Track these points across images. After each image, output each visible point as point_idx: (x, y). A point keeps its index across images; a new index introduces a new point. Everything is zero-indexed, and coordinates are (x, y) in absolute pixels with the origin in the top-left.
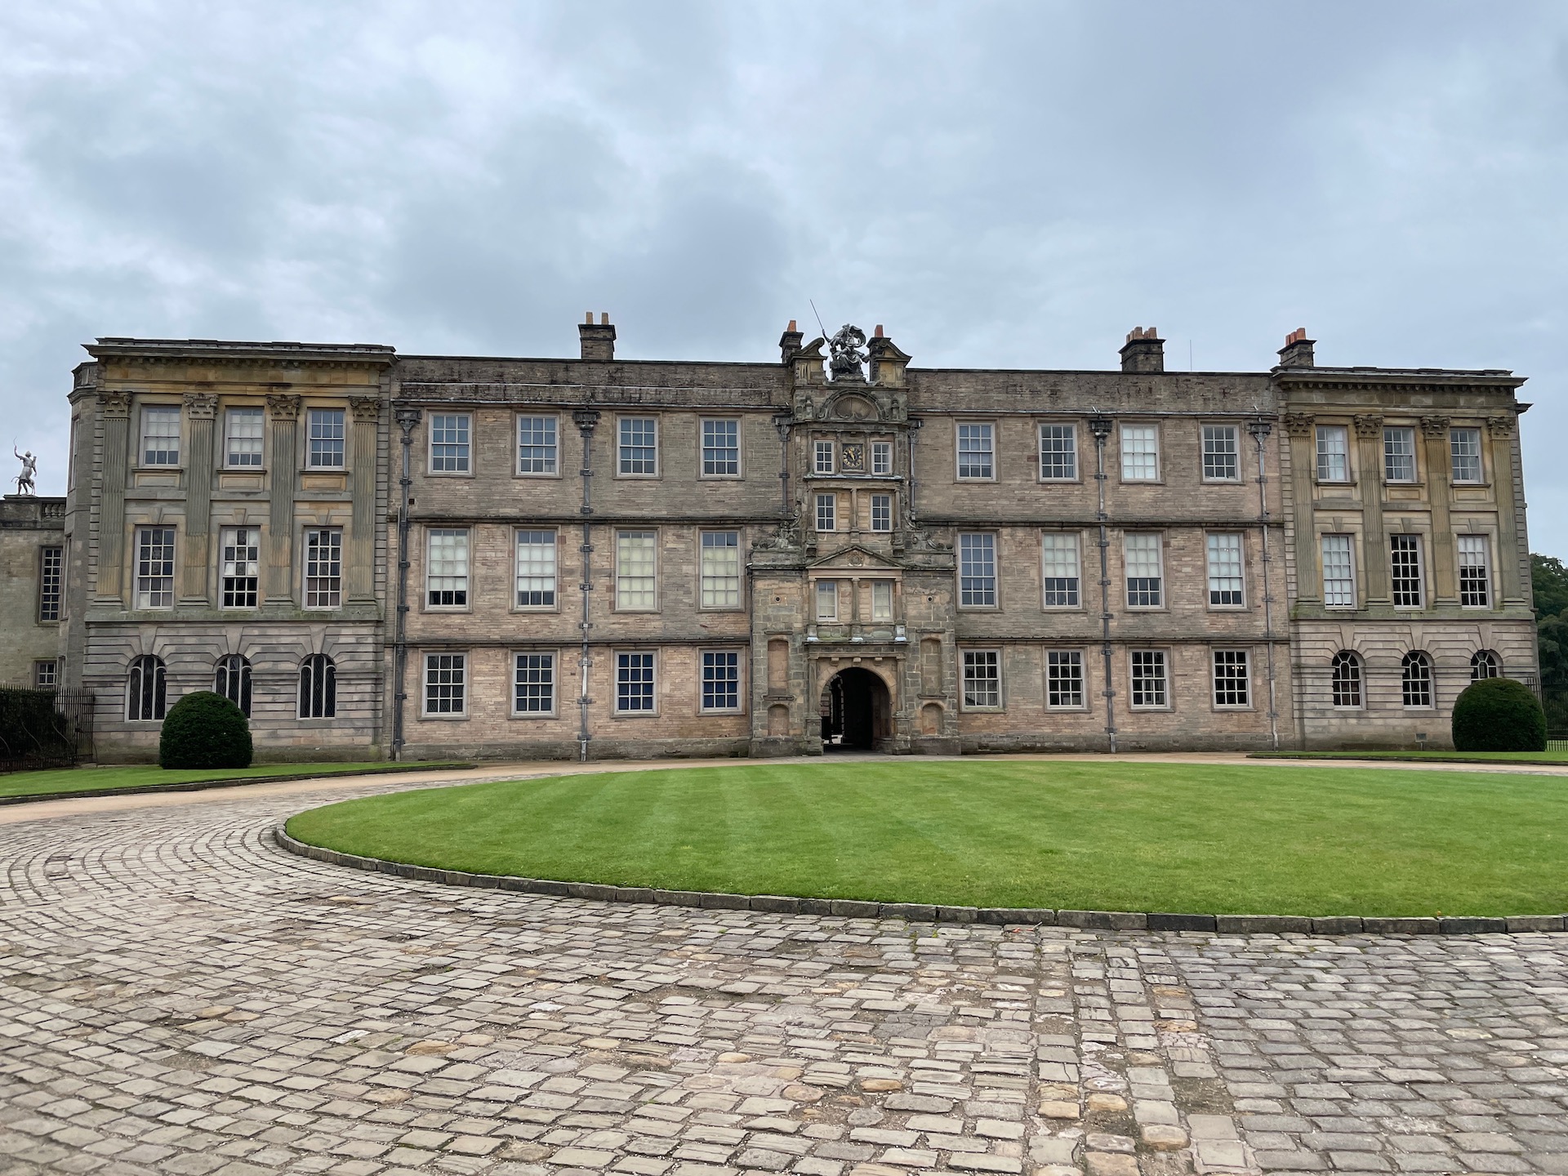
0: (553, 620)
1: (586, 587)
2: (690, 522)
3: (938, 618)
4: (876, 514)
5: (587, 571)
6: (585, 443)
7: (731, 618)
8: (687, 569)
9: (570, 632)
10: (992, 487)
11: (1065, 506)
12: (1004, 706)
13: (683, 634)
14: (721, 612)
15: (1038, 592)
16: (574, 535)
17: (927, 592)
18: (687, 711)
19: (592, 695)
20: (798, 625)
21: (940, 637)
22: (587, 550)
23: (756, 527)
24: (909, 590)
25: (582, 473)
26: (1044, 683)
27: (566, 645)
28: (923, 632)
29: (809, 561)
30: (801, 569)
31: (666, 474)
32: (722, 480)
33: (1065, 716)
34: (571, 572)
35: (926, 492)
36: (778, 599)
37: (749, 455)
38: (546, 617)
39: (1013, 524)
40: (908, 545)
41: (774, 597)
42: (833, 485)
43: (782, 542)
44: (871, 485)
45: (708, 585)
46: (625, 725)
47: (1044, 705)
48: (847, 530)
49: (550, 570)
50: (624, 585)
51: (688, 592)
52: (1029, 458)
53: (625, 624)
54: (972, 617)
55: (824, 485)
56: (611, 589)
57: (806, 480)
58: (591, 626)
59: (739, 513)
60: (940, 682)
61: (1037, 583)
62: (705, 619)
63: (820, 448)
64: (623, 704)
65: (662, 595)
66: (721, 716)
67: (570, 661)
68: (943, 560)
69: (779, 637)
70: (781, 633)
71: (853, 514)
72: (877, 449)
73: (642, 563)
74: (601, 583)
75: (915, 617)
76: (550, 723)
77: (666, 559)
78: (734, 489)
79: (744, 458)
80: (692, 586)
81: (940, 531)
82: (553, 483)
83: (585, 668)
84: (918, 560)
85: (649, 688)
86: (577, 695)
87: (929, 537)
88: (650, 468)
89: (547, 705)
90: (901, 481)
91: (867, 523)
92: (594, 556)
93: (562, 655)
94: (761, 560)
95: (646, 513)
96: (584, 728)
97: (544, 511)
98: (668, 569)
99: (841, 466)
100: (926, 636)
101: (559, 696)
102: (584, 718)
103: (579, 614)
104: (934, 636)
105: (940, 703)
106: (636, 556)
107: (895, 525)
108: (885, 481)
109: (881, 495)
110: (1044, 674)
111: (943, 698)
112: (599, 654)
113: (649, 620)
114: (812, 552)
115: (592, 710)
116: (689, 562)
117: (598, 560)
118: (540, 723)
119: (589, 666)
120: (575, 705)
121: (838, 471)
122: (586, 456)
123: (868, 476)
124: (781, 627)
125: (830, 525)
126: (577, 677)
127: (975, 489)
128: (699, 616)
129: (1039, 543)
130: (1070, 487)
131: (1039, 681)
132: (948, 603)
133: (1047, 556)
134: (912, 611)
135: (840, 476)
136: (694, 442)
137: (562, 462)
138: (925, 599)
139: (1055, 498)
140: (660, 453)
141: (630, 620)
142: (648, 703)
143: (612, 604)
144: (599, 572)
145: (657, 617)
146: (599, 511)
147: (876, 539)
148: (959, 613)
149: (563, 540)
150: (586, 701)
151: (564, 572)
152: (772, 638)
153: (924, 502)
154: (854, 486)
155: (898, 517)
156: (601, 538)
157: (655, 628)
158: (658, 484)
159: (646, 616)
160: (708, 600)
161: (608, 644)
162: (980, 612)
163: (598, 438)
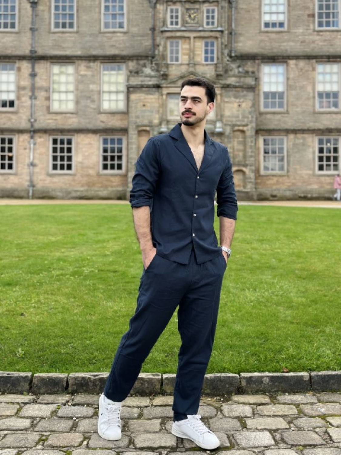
0: (14, 117)
1: (33, 97)
2: (94, 58)
3: (244, 117)
4: (206, 52)
5: (33, 88)
6: (33, 10)
7: (118, 117)
8: (92, 87)
9: (24, 124)
10: (284, 34)
11: (332, 45)
12: (288, 171)
13: (90, 126)
14: (113, 113)
15: (312, 100)
16: (26, 66)
17: (238, 100)
18: (92, 172)
19: (36, 162)
20: (156, 121)
21: (245, 129)
22: (33, 75)
23: (135, 62)
24: (226, 100)
25: (31, 29)
26: (314, 158)
27: (21, 131)
28: (234, 125)
29: (163, 81)
30: (158, 87)
31: (80, 29)
32: (114, 32)
33: (327, 178)
34: (24, 88)
35: (242, 38)
36: (144, 105)
37: (131, 17)
38: (10, 115)
39: (297, 57)
40: (226, 71)
41: (142, 104)
42: (179, 34)
43: (148, 71)
44: (202, 34)
45: (106, 97)
46: (56, 179)
47: (314, 170)
48: (187, 62)
49: (12, 87)
50: (55, 96)
51: (93, 101)
52: (309, 16)
53: (56, 120)
54: (269, 116)
55: (173, 34)
56: (48, 99)
57: (162, 32)
58: (35, 120)
59: (124, 53)
60: (245, 157)
61: (311, 95)
62: (103, 117)
63: (172, 11)
64: (55, 167)
65: (77, 102)
66: (112, 175)
67: (24, 141)
68: (250, 81)
69: (144, 128)
70: (146, 126)
71: (192, 53)
72: (208, 11)
73: (67, 83)
74: (41, 95)
75: (229, 117)
76: (12, 177)
77: (80, 81)
78: (122, 38)
79: (129, 20)
80: (95, 97)
81: (249, 63)
82: (14, 35)
83: (32, 145)
84: (232, 81)
85: (70, 158)
86: (27, 161)
87: (239, 67)
88: (71, 25)
89: (10, 167)
90: (222, 32)
91: (200, 57)
92: (37, 79)
93: (19, 138)
94: (135, 81)
95: (68, 53)
96: (31, 181)
97: (9, 52)
98: (81, 87)
99: (184, 23)
100: (236, 128)
101: (17, 162)
102: (31, 175)
103: (28, 113)
104: (241, 128)
105: (244, 169)
106: (63, 79)
107: (218, 59)
108: (212, 31)
109: (209, 40)
110: (314, 153)
111: (246, 166)
112: (40, 137)
113: (69, 118)
114: (165, 76)
115: (37, 170)
116: (94, 83)
117: (40, 82)
118: (6, 177)
119: (35, 144)
120: (26, 167)
121: (183, 25)
122: (33, 19)
123: (201, 29)
124: (146, 122)
125: (177, 59)
126: (27, 151)
127: (273, 36)
128: (99, 116)
129: (314, 69)
130: (335, 33)
131: (311, 156)
132: (251, 107)
133: (320, 78)
134: (227, 113)
135: (183, 29)
136: (97, 10)
137: (19, 22)
138: (236, 105)
139: (325, 40)
140: (78, 17)
141: (59, 117)
142: (69, 167)
143: (48, 108)
144: (41, 88)
145: (75, 116)
146: (40, 52)
147: (206, 68)
148: (261, 114)
149: (19, 69)
150: (32, 164)
151: (20, 88)
152: (141, 129)
153: (240, 44)
154: (192, 35)
155: (220, 54)
156: (41, 68)
157: (73, 122)
158: (76, 35)
159: (68, 115)
160: (106, 106)
161: (45, 131)
162: (274, 113)
163: (40, 7)
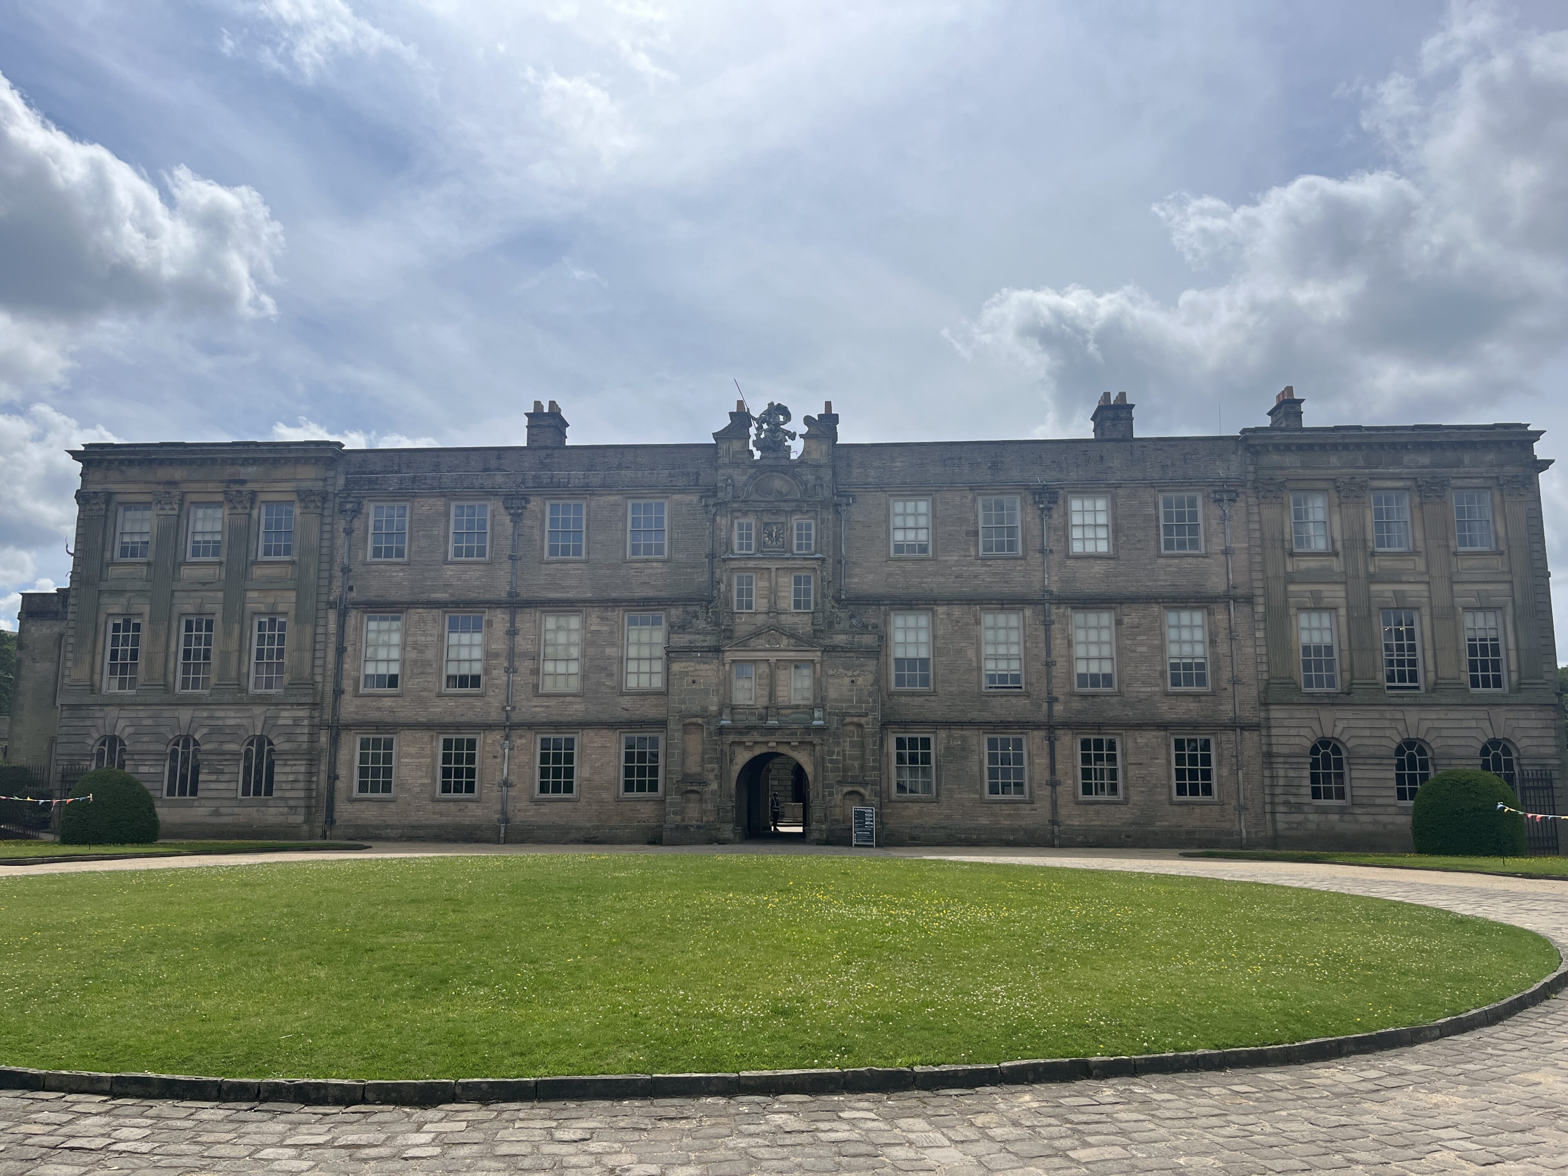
0: (478, 703)
1: (511, 670)
2: (616, 603)
3: (860, 701)
4: (797, 593)
5: (512, 655)
6: (514, 527)
7: (652, 700)
8: (610, 651)
9: (495, 715)
10: (927, 563)
11: (1006, 582)
12: (938, 795)
13: (605, 717)
14: (643, 694)
15: (975, 673)
16: (500, 619)
17: (850, 673)
18: (606, 796)
19: (513, 778)
20: (714, 708)
21: (863, 720)
22: (512, 633)
23: (681, 609)
24: (830, 672)
25: (511, 557)
26: (981, 771)
27: (488, 727)
28: (844, 715)
29: (726, 641)
30: (717, 650)
31: (592, 557)
32: (647, 561)
33: (1004, 807)
34: (496, 655)
35: (857, 570)
36: (694, 682)
37: (675, 536)
38: (471, 700)
39: (949, 601)
40: (830, 625)
41: (690, 679)
42: (751, 564)
43: (701, 624)
44: (790, 564)
45: (632, 666)
46: (544, 809)
47: (981, 793)
48: (765, 610)
49: (477, 653)
50: (549, 667)
51: (610, 675)
52: (968, 533)
53: (548, 707)
54: (904, 699)
55: (742, 564)
56: (536, 672)
57: (724, 560)
58: (514, 708)
59: (664, 594)
60: (862, 768)
61: (974, 664)
62: (626, 701)
63: (741, 527)
64: (543, 788)
65: (584, 678)
66: (639, 800)
67: (493, 744)
68: (868, 640)
69: (694, 720)
70: (696, 716)
71: (773, 593)
72: (799, 528)
73: (569, 645)
74: (524, 666)
75: (836, 700)
76: (472, 806)
77: (590, 641)
78: (659, 571)
79: (671, 540)
80: (615, 668)
81: (871, 610)
82: (481, 567)
83: (507, 751)
84: (840, 639)
85: (570, 773)
86: (498, 778)
87: (852, 617)
88: (577, 551)
89: (470, 788)
90: (823, 560)
91: (787, 601)
92: (519, 639)
93: (485, 738)
94: (681, 640)
95: (571, 595)
96: (504, 812)
97: (473, 595)
98: (591, 651)
99: (761, 546)
100: (848, 720)
101: (481, 779)
102: (504, 802)
103: (503, 697)
104: (856, 719)
105: (862, 790)
106: (562, 638)
107: (816, 604)
108: (805, 559)
109: (802, 574)
110: (981, 762)
111: (864, 784)
112: (521, 737)
113: (570, 703)
114: (729, 634)
115: (513, 793)
116: (613, 645)
117: (523, 643)
118: (462, 805)
119: (511, 749)
120: (496, 788)
121: (758, 550)
122: (514, 541)
123: (787, 555)
124: (696, 708)
125: (749, 606)
126: (499, 760)
127: (910, 566)
128: (620, 699)
129: (978, 622)
130: (1012, 562)
131: (976, 768)
132: (872, 685)
133: (990, 635)
134: (832, 694)
135: (757, 555)
136: (620, 525)
137: (492, 547)
138: (847, 680)
139: (995, 574)
140: (587, 537)
141: (553, 702)
142: (569, 788)
143: (536, 687)
144: (525, 655)
145: (579, 699)
146: (525, 595)
147: (796, 619)
148: (891, 695)
149: (490, 623)
150: (506, 784)
151: (489, 655)
152: (687, 721)
153: (855, 580)
154: (773, 565)
155: (819, 596)
156: (525, 621)
157: (576, 710)
158: (583, 566)
159: (568, 699)
160: (632, 682)
161: (530, 726)
162: (913, 694)
163: (527, 522)
